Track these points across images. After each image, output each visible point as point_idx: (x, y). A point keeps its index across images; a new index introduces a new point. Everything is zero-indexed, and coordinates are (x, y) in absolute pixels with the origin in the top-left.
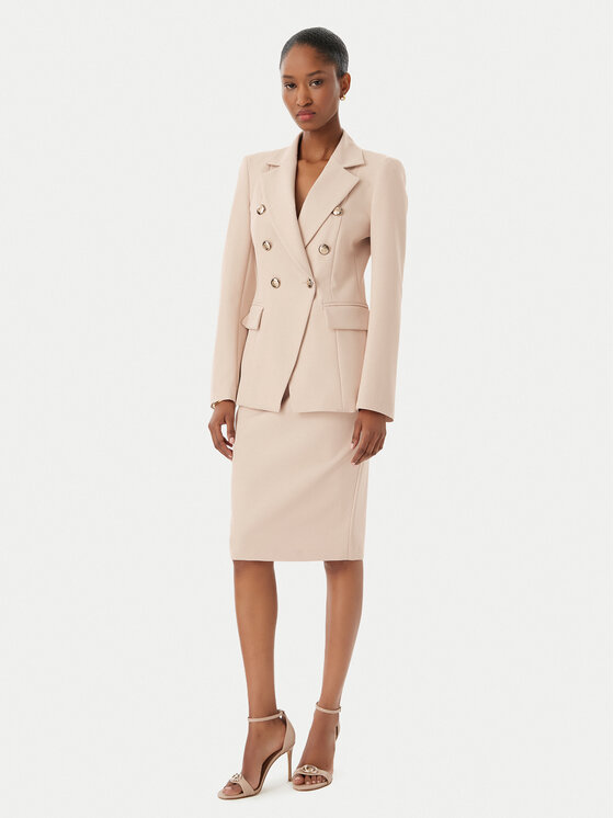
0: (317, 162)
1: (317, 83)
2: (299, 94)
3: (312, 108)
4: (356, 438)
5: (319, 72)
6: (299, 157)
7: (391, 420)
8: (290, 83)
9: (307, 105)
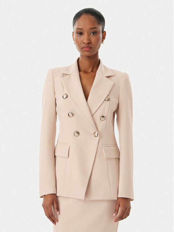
0: (89, 73)
1: (93, 33)
2: (84, 38)
3: (91, 45)
4: (116, 211)
5: (95, 28)
6: (80, 70)
7: (132, 200)
8: (80, 33)
9: (88, 43)
